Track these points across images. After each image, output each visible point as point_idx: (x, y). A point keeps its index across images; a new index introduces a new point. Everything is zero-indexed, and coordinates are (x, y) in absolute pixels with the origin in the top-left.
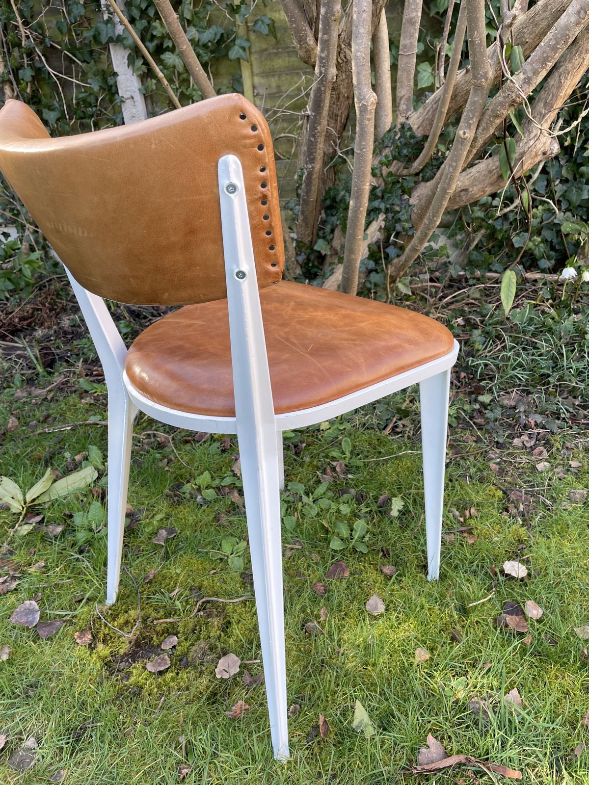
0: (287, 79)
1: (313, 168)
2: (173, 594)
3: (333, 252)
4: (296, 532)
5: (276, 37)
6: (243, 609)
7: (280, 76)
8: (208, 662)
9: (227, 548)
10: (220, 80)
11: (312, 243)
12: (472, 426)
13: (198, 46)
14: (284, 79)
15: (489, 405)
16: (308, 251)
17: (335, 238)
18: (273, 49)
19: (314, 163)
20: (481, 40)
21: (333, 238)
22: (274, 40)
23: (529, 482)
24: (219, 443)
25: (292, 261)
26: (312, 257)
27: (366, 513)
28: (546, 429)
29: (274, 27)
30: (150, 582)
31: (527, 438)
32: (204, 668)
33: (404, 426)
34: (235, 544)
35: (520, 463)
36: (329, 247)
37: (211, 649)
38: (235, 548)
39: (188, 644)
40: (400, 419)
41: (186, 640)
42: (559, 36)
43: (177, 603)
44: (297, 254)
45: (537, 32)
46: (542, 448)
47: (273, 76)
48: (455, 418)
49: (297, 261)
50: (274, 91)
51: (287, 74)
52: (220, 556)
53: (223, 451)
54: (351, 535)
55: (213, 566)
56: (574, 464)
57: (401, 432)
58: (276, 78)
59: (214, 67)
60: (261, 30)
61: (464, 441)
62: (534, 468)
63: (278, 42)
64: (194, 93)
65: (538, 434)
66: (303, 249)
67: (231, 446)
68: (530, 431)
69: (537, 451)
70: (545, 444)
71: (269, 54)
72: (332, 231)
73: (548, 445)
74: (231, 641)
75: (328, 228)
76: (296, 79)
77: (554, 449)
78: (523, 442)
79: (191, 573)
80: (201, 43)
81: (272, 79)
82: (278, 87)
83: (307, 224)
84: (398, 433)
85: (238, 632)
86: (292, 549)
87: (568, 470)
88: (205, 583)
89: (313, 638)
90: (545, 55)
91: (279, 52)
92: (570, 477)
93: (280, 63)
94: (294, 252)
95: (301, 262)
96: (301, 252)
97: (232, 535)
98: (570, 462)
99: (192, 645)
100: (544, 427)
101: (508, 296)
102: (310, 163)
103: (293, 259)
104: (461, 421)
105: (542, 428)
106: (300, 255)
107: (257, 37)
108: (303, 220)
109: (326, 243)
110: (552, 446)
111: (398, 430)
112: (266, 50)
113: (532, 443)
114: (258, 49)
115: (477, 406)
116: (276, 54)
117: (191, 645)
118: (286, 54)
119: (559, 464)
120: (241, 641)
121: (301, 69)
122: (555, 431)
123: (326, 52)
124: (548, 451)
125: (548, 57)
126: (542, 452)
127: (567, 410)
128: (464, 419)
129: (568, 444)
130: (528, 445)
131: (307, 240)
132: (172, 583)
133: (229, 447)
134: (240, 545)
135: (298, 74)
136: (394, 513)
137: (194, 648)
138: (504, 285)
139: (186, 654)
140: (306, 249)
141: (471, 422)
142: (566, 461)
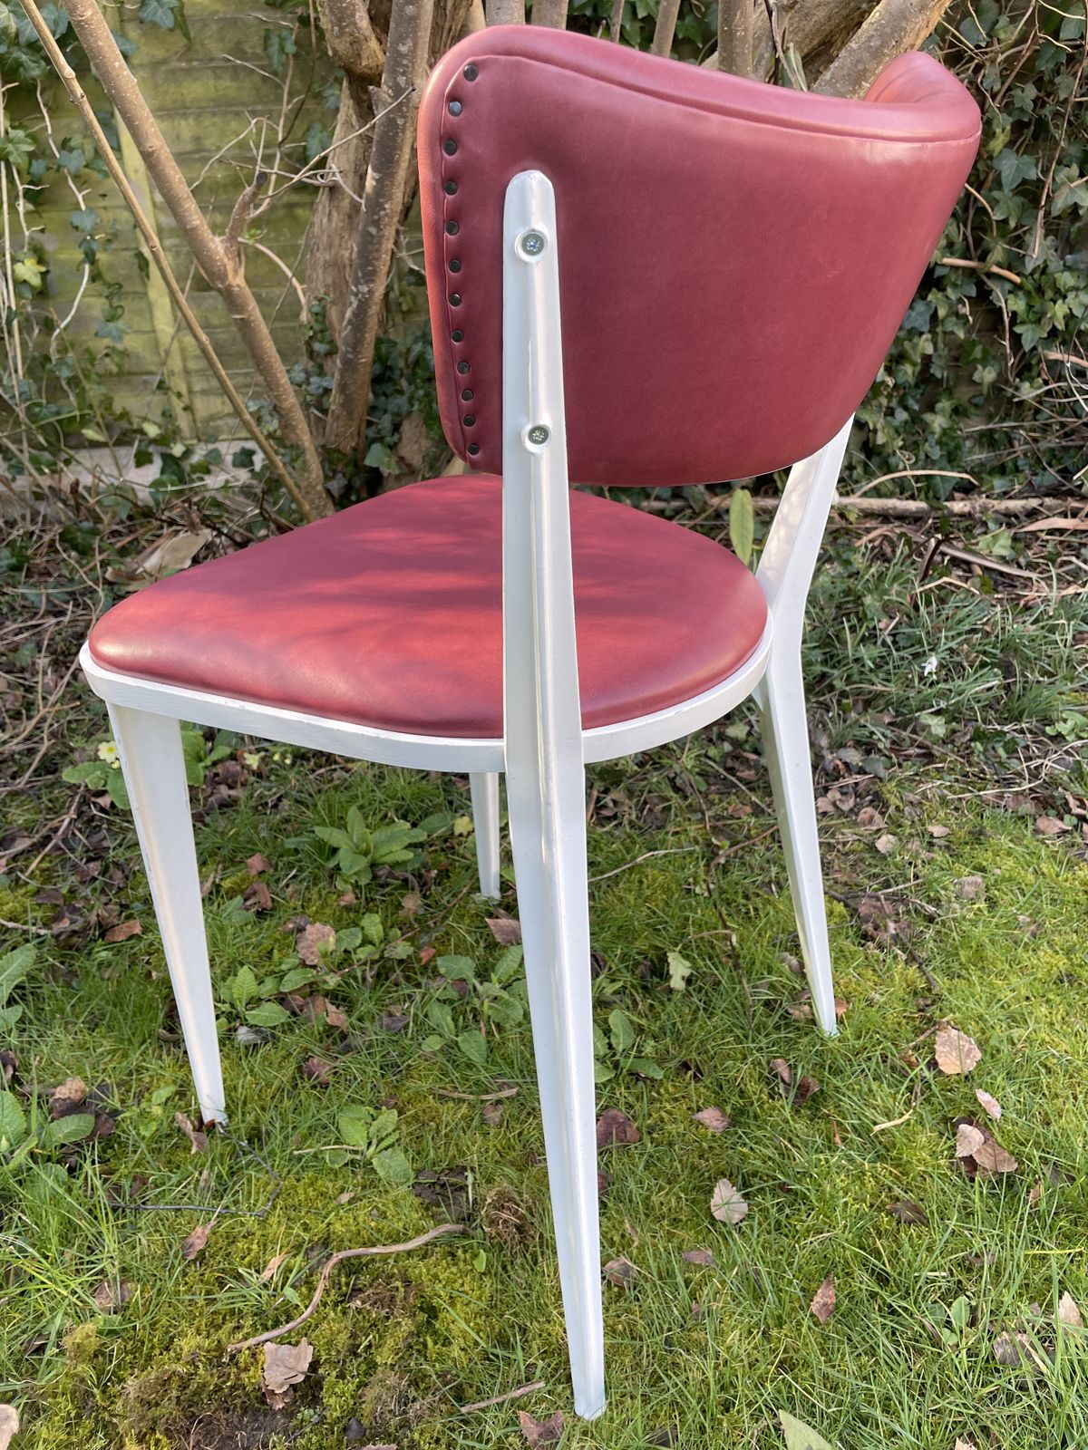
0: (214, 124)
1: (371, 292)
2: (266, 1275)
3: (405, 470)
4: (494, 1063)
5: (187, 35)
6: (454, 1269)
7: (198, 117)
8: (419, 1418)
9: (355, 1135)
10: (63, 122)
11: (359, 452)
12: (735, 786)
13: (18, 44)
14: (207, 123)
15: (746, 741)
16: (350, 470)
17: (405, 440)
18: (179, 60)
19: (373, 281)
20: (746, 30)
21: (400, 439)
22: (186, 41)
23: (876, 876)
24: (239, 899)
25: (319, 493)
26: (357, 483)
27: (616, 993)
28: (865, 773)
29: (182, 16)
30: (201, 1258)
31: (838, 796)
32: (416, 1436)
33: (615, 802)
34: (369, 1120)
35: (844, 844)
36: (394, 459)
37: (414, 1383)
38: (372, 1129)
39: (352, 1387)
40: (606, 791)
41: (341, 1376)
42: (888, 30)
43: (288, 1291)
44: (327, 478)
45: (807, 29)
46: (870, 810)
47: (185, 116)
48: (698, 774)
49: (328, 491)
50: (190, 147)
51: (214, 114)
52: (349, 1157)
53: (261, 914)
54: (610, 1046)
55: (340, 1183)
56: (937, 830)
57: (615, 817)
58: (191, 121)
59: (49, 93)
60: (157, 19)
61: (732, 817)
62: (872, 848)
63: (189, 48)
64: (10, 147)
65: (856, 784)
66: (340, 467)
67: (273, 900)
68: (842, 782)
69: (862, 816)
70: (872, 801)
71: (173, 71)
72: (396, 428)
73: (879, 801)
74: (456, 1352)
75: (386, 422)
76: (234, 125)
77: (891, 810)
78: (834, 804)
79: (293, 1214)
80: (22, 40)
81: (183, 123)
82: (197, 139)
83: (350, 413)
84: (609, 819)
85: (463, 1325)
86: (499, 1102)
87: (931, 844)
88: (338, 1227)
89: (631, 1294)
90: (860, 67)
91: (194, 69)
92: (939, 856)
93: (197, 89)
94: (321, 472)
95: (336, 493)
96: (335, 472)
97: (353, 1101)
98: (931, 828)
99: (362, 1385)
100: (862, 771)
101: (742, 537)
102: (367, 282)
103: (319, 488)
104: (712, 780)
105: (859, 773)
106: (333, 477)
107: (144, 34)
108: (343, 405)
109: (388, 451)
110: (886, 805)
111: (606, 813)
112: (164, 62)
113: (851, 803)
114: (146, 60)
115: (727, 747)
116: (188, 71)
117: (358, 1387)
118: (210, 73)
119: (911, 835)
120: (476, 1343)
121: (244, 104)
122: (882, 775)
123: (410, 43)
124: (883, 814)
125: (865, 70)
126: (871, 818)
127: (883, 735)
128: (717, 775)
129: (911, 797)
130: (845, 807)
131: (348, 446)
132: (255, 1247)
133: (270, 904)
134: (381, 1119)
135: (237, 114)
136: (677, 983)
137: (370, 1393)
138: (733, 517)
139: (353, 1412)
140: (346, 466)
141: (734, 779)
142: (920, 828)
